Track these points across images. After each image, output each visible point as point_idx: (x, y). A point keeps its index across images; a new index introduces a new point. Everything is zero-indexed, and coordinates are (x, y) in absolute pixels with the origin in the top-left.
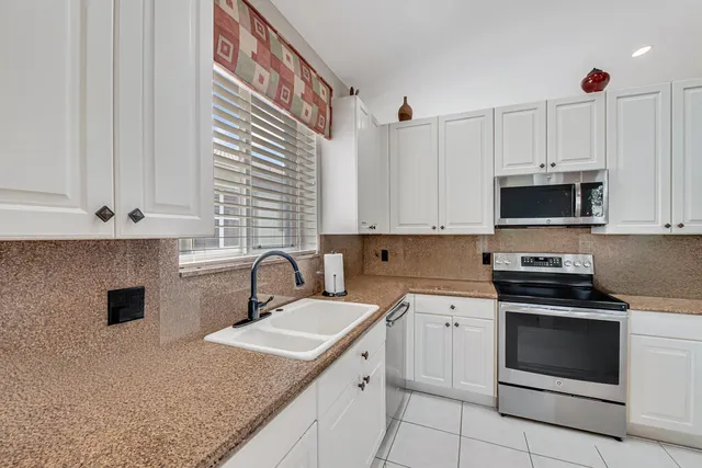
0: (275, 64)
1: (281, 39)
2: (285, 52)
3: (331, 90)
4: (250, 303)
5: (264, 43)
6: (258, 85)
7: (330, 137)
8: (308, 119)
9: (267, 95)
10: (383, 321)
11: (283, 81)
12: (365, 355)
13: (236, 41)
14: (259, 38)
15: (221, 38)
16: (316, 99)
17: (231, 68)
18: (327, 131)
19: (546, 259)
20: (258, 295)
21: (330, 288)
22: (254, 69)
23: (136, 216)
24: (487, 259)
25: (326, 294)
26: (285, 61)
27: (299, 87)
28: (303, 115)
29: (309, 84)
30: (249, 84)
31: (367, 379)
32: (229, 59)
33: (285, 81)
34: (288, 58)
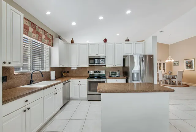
0: (38, 33)
1: (39, 28)
2: (40, 30)
3: (53, 36)
4: (31, 81)
5: (35, 29)
6: (33, 37)
7: (53, 46)
8: (46, 43)
9: (36, 39)
10: (62, 84)
11: (39, 36)
12: (56, 88)
13: (28, 30)
14: (34, 29)
15: (25, 29)
16: (48, 39)
17: (27, 35)
18: (52, 45)
19: (98, 72)
20: (33, 79)
21: (52, 79)
22: (32, 34)
23: (9, 63)
24: (89, 72)
25: (51, 80)
26: (40, 32)
27: (44, 37)
28: (45, 42)
29: (46, 36)
30: (31, 37)
31: (56, 93)
32: (26, 33)
33: (40, 36)
34: (41, 31)
